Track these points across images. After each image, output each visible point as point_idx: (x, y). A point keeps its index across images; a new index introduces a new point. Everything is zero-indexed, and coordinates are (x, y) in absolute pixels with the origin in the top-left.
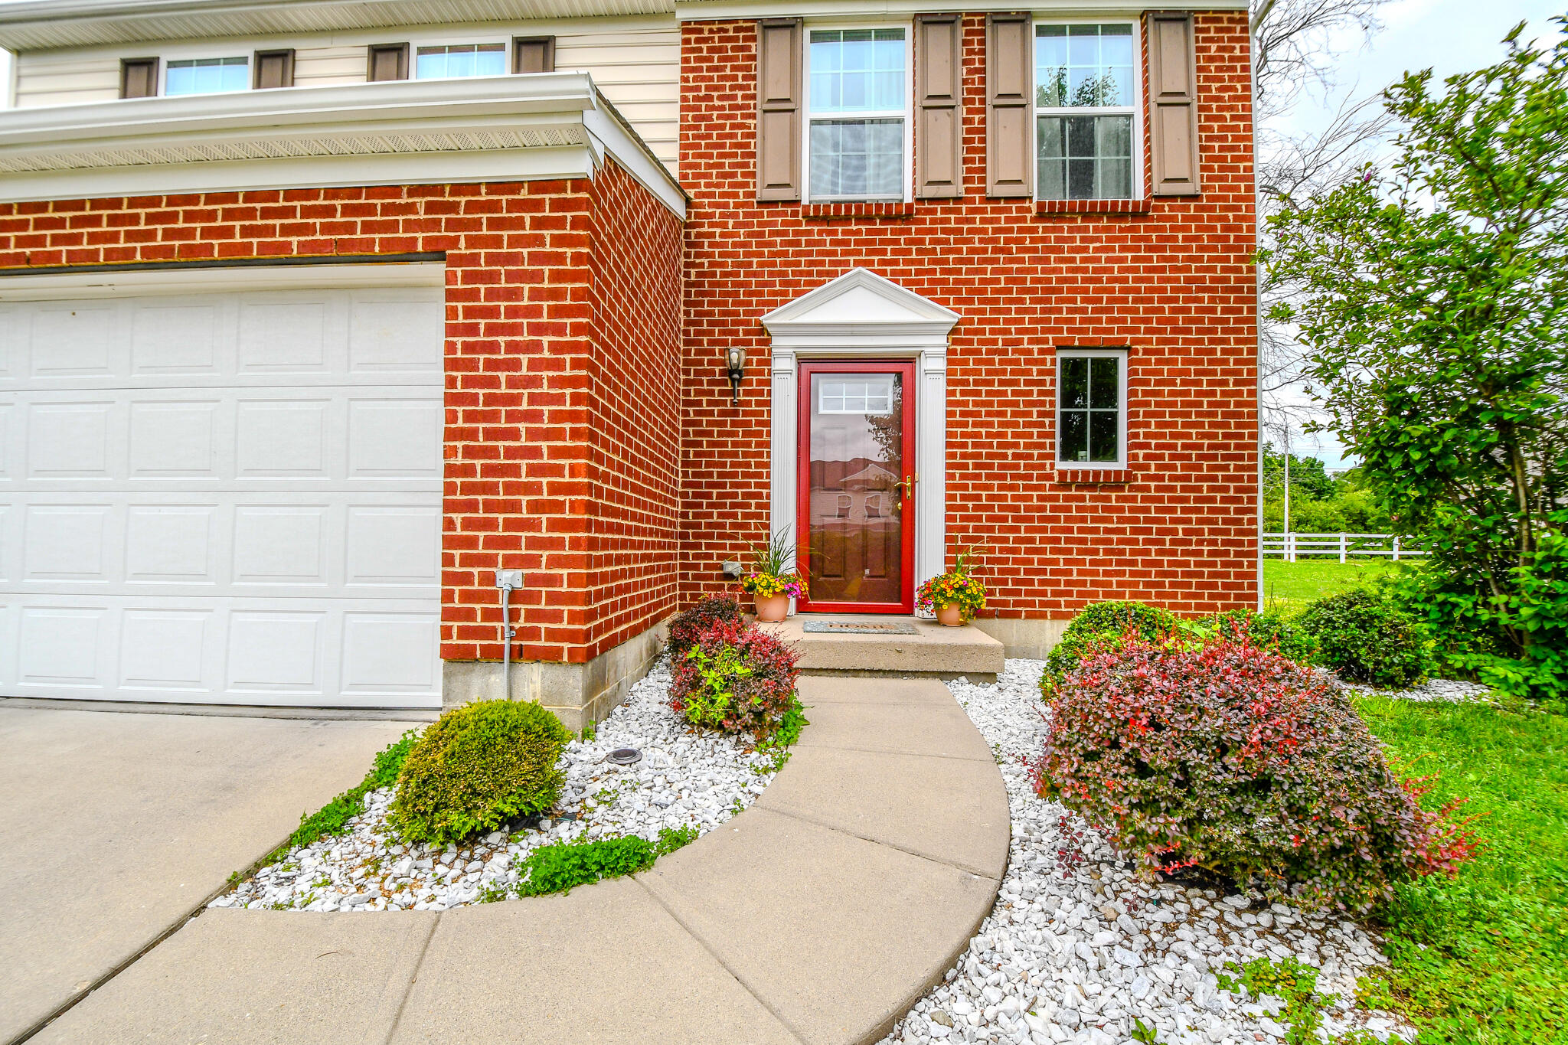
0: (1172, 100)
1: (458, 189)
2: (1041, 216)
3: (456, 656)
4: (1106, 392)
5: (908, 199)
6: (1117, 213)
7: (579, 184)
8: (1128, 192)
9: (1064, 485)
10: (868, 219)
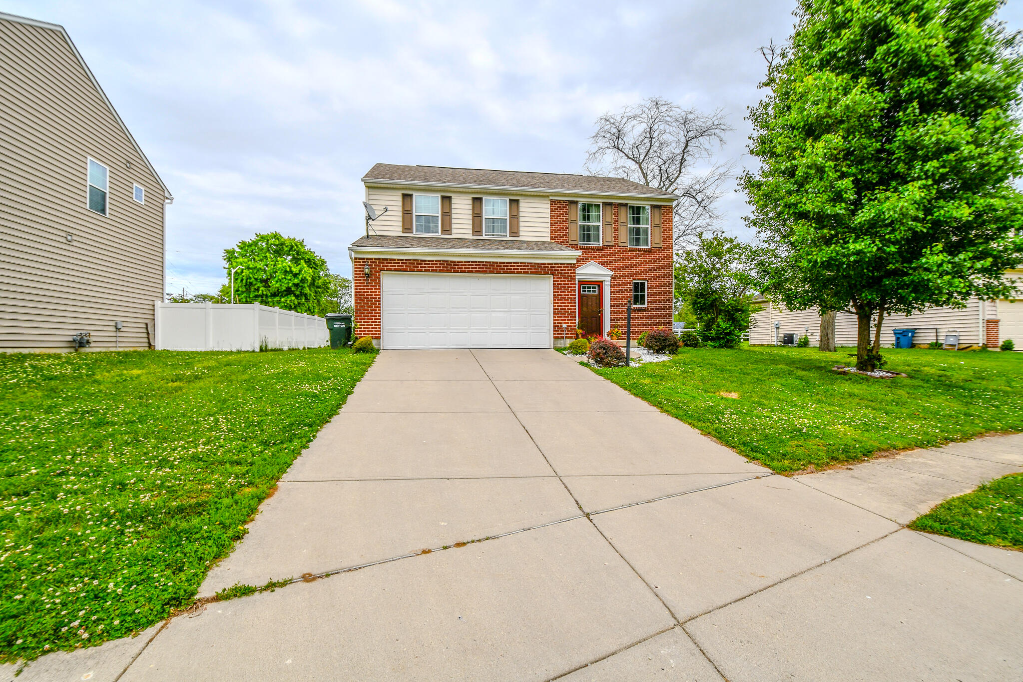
0: (657, 225)
1: (555, 264)
2: (630, 251)
3: (556, 338)
4: (643, 290)
5: (601, 245)
6: (645, 251)
7: (574, 264)
8: (647, 245)
9: (635, 310)
10: (593, 249)
